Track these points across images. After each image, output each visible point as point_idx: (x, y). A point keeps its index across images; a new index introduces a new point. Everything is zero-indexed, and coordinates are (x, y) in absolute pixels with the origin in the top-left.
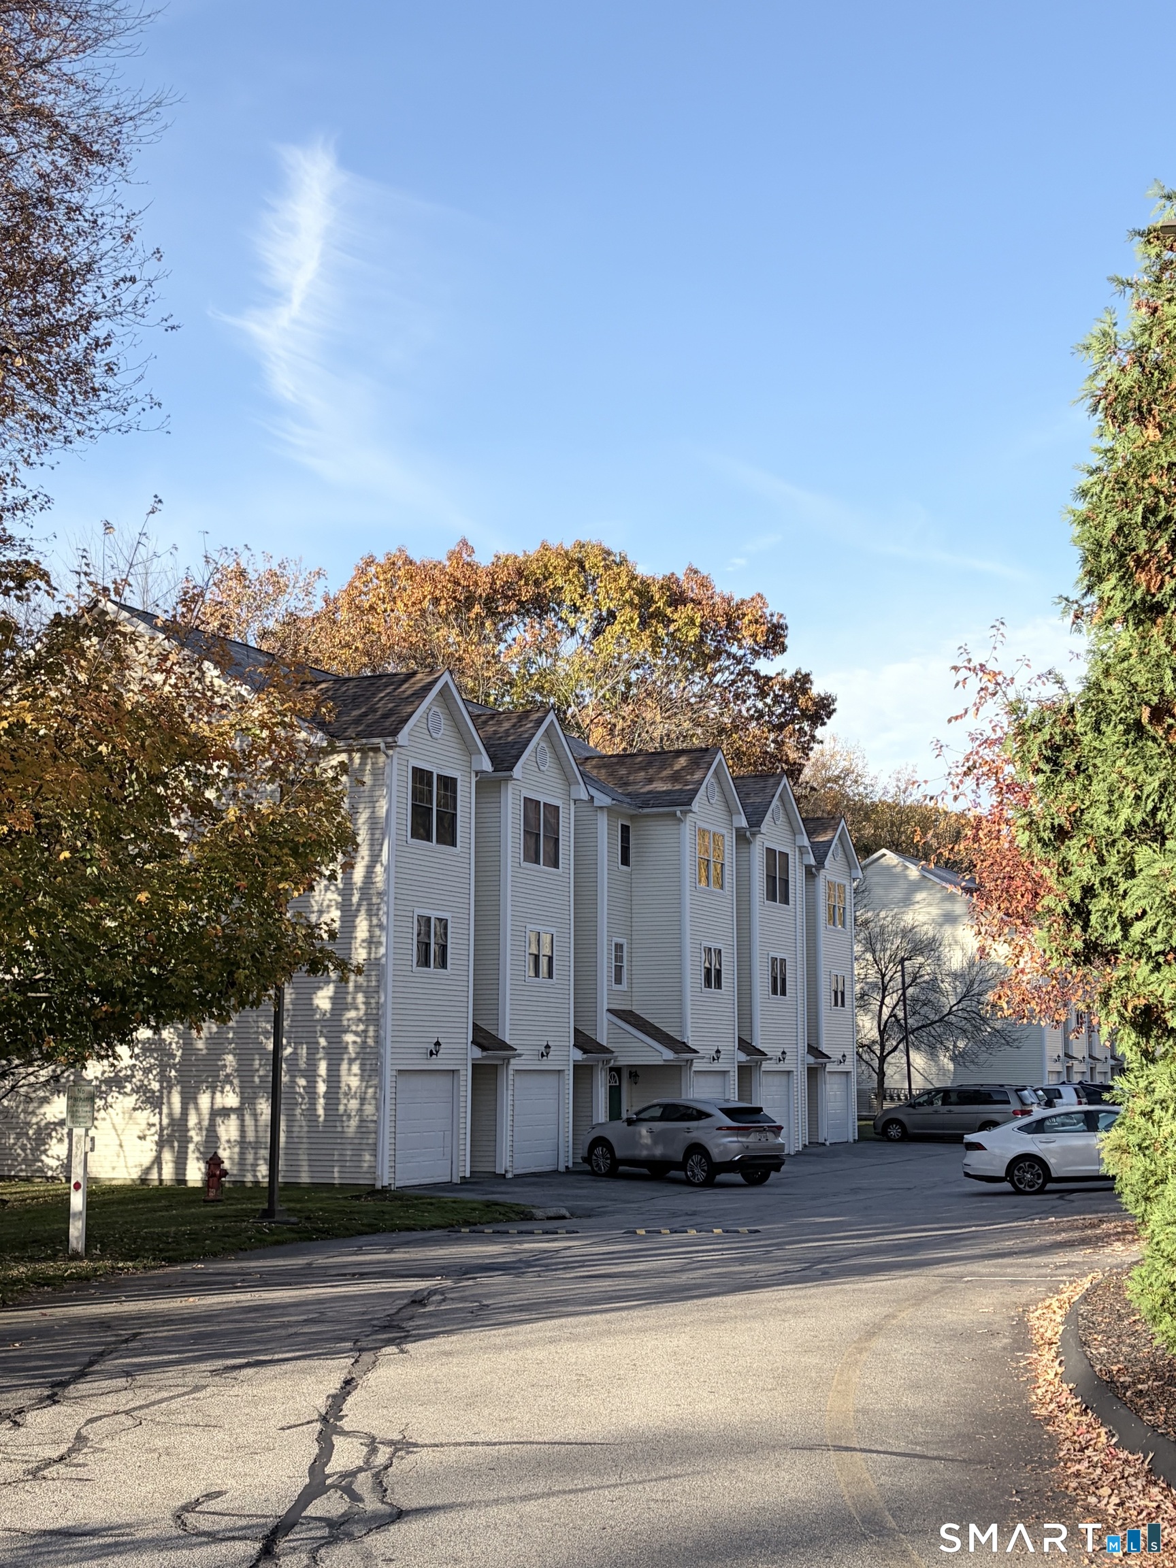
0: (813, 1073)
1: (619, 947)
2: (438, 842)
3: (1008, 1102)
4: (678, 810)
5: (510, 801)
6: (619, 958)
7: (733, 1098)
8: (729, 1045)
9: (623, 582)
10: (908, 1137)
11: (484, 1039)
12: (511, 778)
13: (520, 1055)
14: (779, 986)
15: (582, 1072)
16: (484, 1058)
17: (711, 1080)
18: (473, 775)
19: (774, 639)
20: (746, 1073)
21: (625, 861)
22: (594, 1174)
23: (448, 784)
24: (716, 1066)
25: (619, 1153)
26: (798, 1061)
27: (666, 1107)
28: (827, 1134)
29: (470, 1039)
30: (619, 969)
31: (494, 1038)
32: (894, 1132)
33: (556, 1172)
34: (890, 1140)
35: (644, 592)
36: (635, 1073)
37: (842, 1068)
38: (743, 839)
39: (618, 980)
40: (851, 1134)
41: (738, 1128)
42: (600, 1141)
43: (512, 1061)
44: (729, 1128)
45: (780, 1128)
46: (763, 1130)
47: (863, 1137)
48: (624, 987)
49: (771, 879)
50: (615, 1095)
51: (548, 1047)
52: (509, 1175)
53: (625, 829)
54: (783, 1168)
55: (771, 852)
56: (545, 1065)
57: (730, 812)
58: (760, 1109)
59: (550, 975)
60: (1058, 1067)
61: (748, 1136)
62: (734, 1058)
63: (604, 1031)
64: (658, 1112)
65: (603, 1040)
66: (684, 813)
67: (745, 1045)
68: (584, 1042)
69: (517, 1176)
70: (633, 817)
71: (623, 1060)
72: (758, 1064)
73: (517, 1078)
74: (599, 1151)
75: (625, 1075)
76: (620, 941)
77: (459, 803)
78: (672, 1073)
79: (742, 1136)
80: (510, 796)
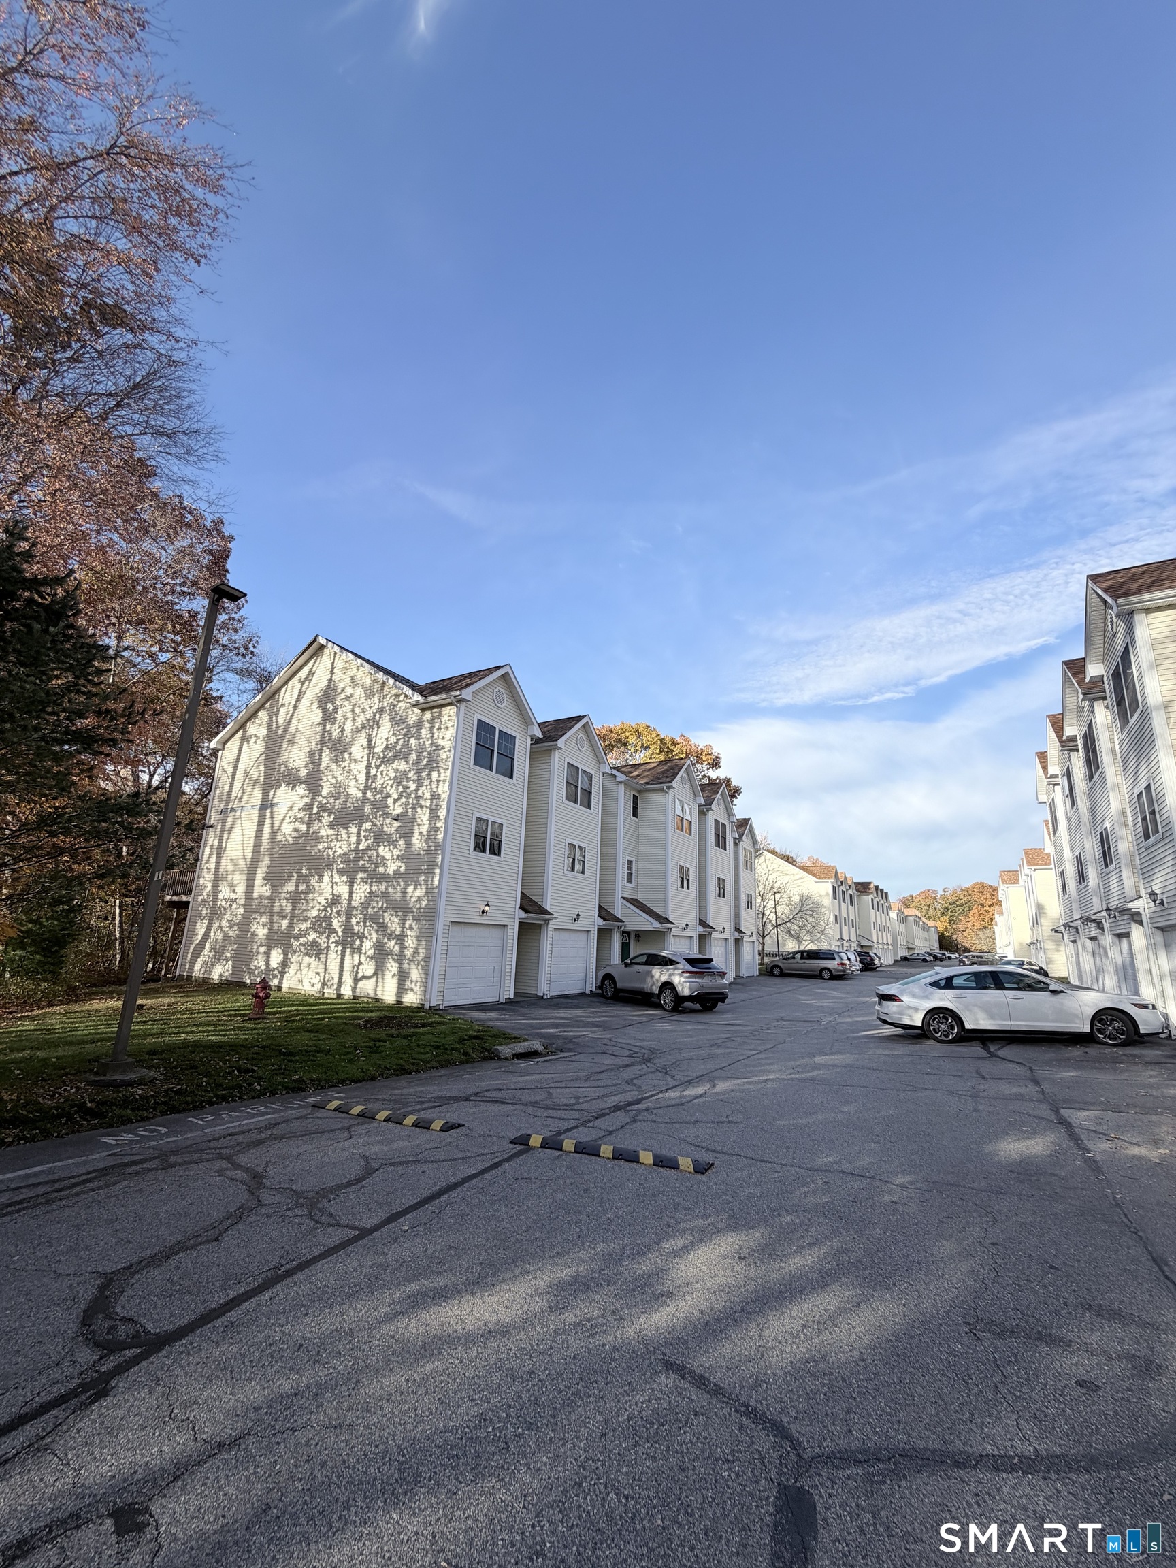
0: (738, 941)
1: (630, 862)
2: (497, 772)
3: (834, 959)
4: (665, 786)
5: (557, 762)
6: (630, 868)
7: (695, 953)
8: (694, 922)
9: (654, 736)
10: (783, 974)
11: (529, 904)
12: (556, 748)
13: (556, 918)
14: (721, 893)
15: (603, 933)
16: (526, 918)
17: (683, 940)
18: (529, 739)
19: (715, 764)
20: (703, 938)
21: (635, 815)
22: (602, 996)
23: (508, 739)
24: (686, 933)
25: (619, 985)
26: (730, 934)
27: (649, 956)
28: (744, 972)
29: (518, 905)
30: (629, 875)
31: (540, 906)
32: (776, 971)
33: (583, 995)
34: (774, 975)
35: (663, 741)
36: (639, 935)
37: (751, 939)
38: (703, 811)
39: (629, 881)
40: (756, 973)
41: (696, 973)
42: (608, 976)
43: (551, 922)
44: (691, 972)
45: (724, 973)
46: (713, 974)
47: (761, 974)
48: (633, 885)
49: (717, 835)
50: (625, 948)
51: (578, 915)
52: (545, 997)
53: (635, 798)
54: (727, 1001)
55: (717, 822)
56: (576, 926)
57: (695, 795)
58: (711, 960)
59: (583, 872)
60: (839, 943)
61: (703, 978)
62: (695, 930)
63: (619, 910)
64: (644, 959)
65: (618, 914)
66: (668, 788)
67: (703, 923)
68: (604, 913)
69: (552, 997)
70: (640, 792)
71: (630, 927)
72: (710, 934)
73: (557, 934)
74: (607, 982)
75: (632, 936)
76: (631, 859)
77: (516, 753)
78: (659, 936)
79: (699, 978)
80: (557, 759)
